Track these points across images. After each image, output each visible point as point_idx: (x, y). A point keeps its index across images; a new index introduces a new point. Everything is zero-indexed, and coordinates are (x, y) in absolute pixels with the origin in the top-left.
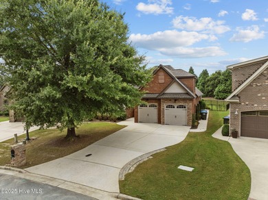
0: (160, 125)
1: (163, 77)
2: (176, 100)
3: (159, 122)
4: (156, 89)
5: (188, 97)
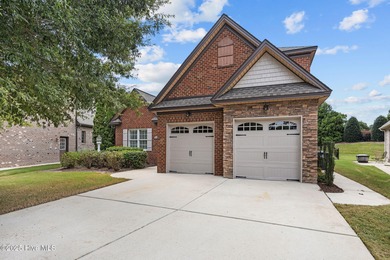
0: (220, 179)
1: (230, 50)
2: (267, 105)
3: (219, 170)
4: (210, 83)
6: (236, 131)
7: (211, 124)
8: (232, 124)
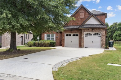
1: (83, 14)
2: (93, 29)
3: (80, 46)
4: (78, 22)
5: (102, 26)
6: (85, 36)
7: (78, 33)
8: (84, 34)
